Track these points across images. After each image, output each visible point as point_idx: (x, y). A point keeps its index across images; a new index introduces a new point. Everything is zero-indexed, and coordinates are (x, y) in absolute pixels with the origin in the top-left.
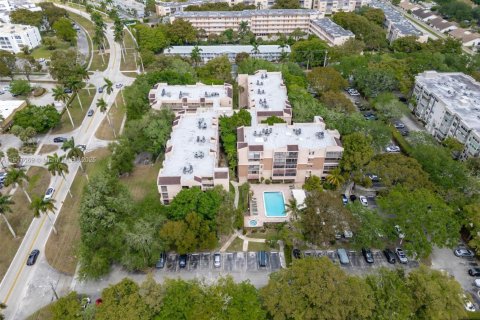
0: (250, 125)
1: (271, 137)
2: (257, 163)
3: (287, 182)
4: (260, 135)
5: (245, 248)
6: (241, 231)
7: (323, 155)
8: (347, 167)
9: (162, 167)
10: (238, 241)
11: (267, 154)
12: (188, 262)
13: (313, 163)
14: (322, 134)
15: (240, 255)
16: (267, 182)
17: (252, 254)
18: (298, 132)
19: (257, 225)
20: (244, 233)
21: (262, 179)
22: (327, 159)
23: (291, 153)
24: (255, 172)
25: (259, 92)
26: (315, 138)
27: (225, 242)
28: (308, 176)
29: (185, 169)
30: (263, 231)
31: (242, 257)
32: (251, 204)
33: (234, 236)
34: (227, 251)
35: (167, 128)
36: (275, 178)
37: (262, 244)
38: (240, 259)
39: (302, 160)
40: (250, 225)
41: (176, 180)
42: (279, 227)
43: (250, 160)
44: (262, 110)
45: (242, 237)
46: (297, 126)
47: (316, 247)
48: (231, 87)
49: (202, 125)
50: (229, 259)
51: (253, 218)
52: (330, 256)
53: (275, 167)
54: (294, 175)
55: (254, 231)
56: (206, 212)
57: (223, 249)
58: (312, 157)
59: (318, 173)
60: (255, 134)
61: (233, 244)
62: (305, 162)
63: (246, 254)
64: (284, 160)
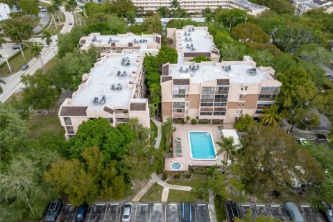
0: (176, 62)
1: (198, 74)
2: (182, 100)
3: (216, 122)
4: (186, 71)
5: (165, 198)
6: (161, 175)
7: (257, 92)
8: (288, 103)
9: (71, 97)
10: (157, 189)
11: (194, 90)
12: (89, 215)
13: (245, 100)
14: (254, 70)
15: (157, 207)
16: (194, 122)
17: (173, 205)
18: (228, 69)
19: (180, 169)
20: (164, 179)
21: (188, 118)
22: (261, 97)
23: (220, 88)
24: (180, 111)
25: (186, 40)
26: (246, 74)
27: (140, 189)
28: (238, 116)
29: (96, 99)
30: (188, 177)
31: (160, 209)
32: (174, 144)
33: (152, 182)
34: (140, 201)
35: (89, 64)
36: (202, 117)
37: (186, 192)
38: (157, 212)
39: (233, 97)
40: (172, 169)
41: (81, 111)
42: (207, 171)
43: (175, 96)
44: (189, 51)
45: (161, 183)
46: (226, 63)
47: (256, 199)
48: (160, 36)
49: (126, 63)
50: (143, 212)
51: (176, 160)
52: (275, 212)
53: (202, 105)
54: (223, 114)
55: (177, 177)
56: (114, 150)
57: (136, 198)
58: (244, 93)
59: (251, 112)
60: (181, 70)
61: (150, 192)
62: (237, 99)
63: (165, 206)
64: (212, 96)
